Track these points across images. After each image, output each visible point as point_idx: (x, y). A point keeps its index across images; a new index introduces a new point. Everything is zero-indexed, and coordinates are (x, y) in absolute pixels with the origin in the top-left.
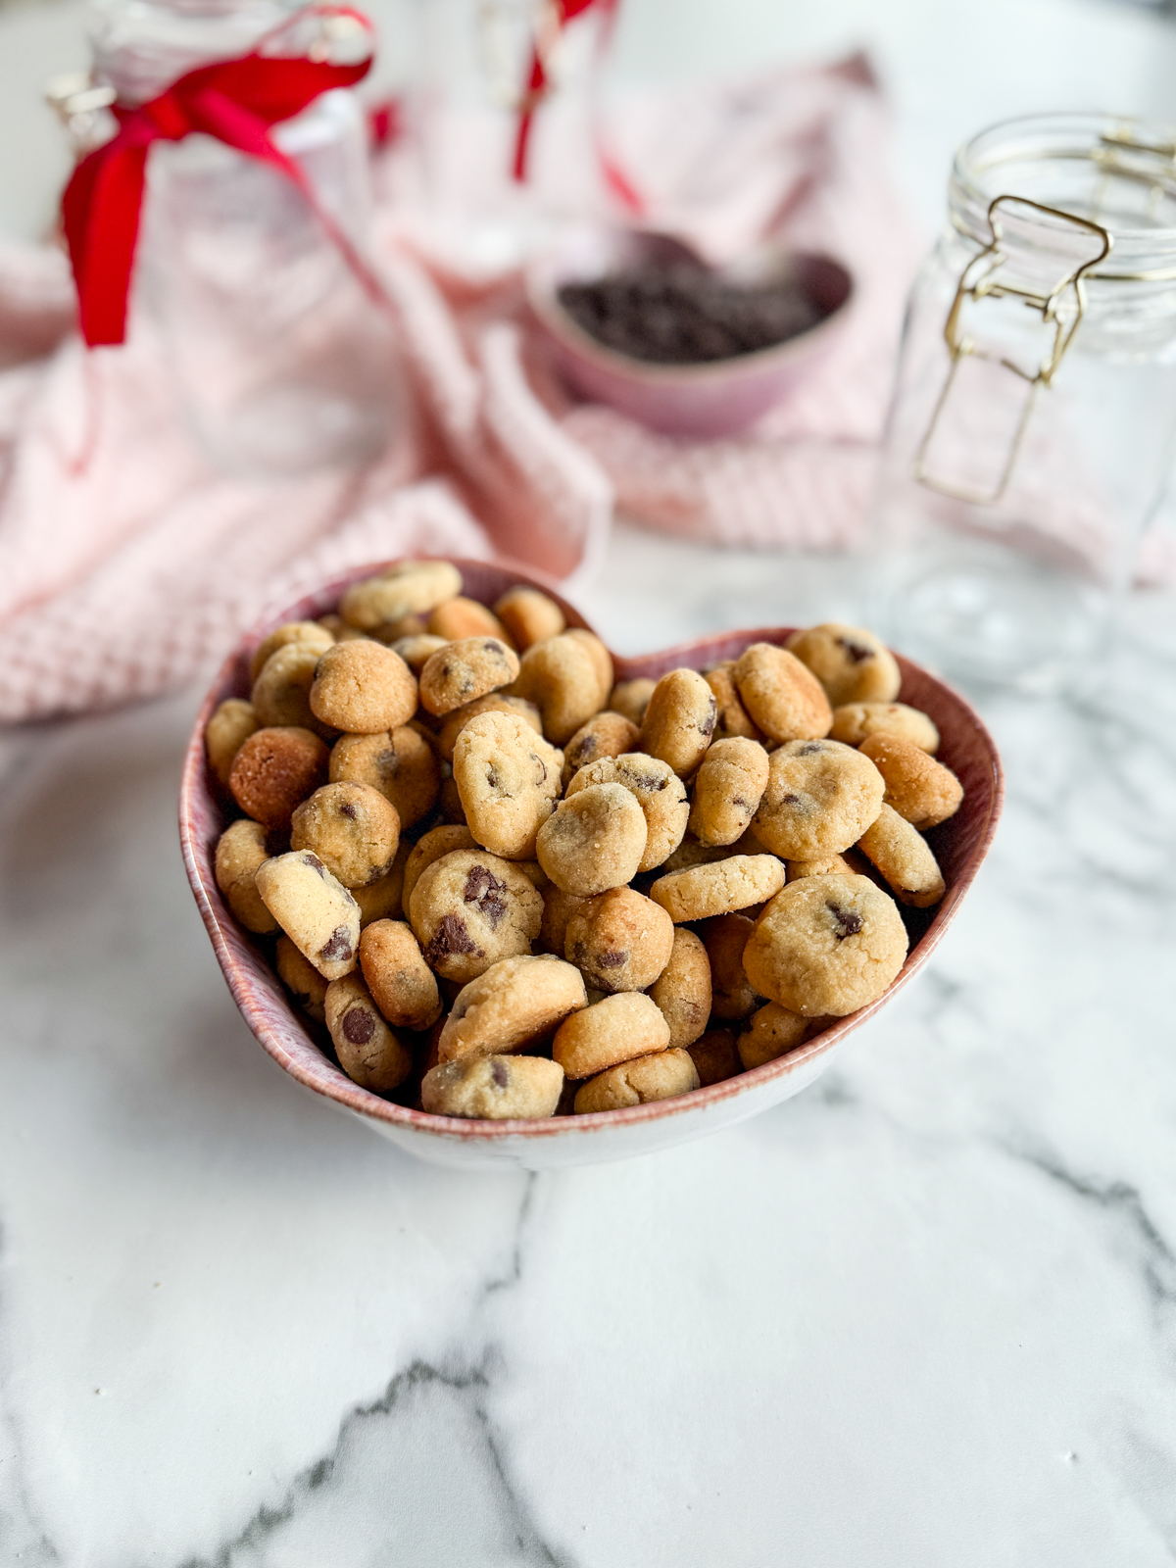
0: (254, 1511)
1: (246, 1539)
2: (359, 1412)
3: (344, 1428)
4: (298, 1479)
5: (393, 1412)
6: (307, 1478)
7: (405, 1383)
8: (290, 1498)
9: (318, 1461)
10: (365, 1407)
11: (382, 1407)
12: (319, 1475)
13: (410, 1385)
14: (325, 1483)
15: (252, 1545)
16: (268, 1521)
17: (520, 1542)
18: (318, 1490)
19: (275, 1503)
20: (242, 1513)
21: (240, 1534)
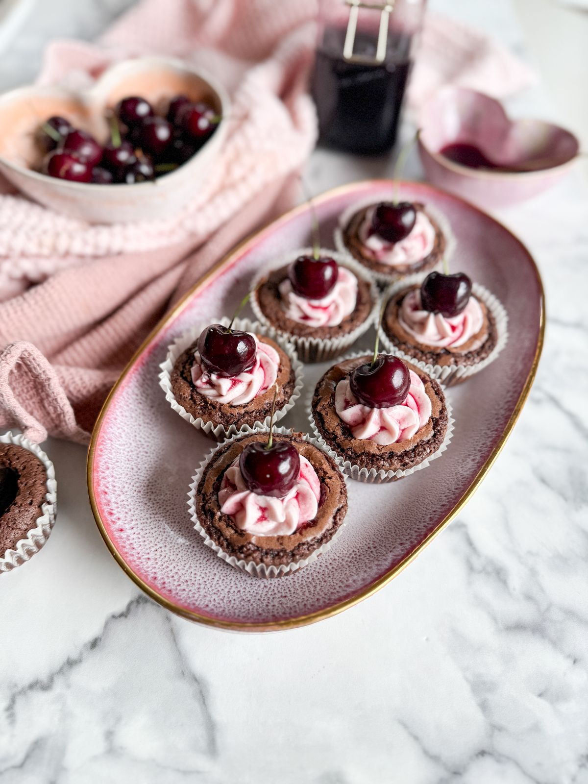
0: (65, 659)
1: (61, 671)
2: (114, 617)
3: (107, 624)
4: (85, 645)
5: (128, 617)
6: (89, 645)
7: (135, 604)
8: (81, 654)
9: (94, 638)
10: (117, 614)
11: (123, 615)
12: (94, 644)
13: (137, 605)
14: (97, 647)
15: (63, 674)
16: (71, 663)
17: (183, 674)
18: (94, 650)
19: (74, 656)
20: (59, 660)
21: (58, 669)
